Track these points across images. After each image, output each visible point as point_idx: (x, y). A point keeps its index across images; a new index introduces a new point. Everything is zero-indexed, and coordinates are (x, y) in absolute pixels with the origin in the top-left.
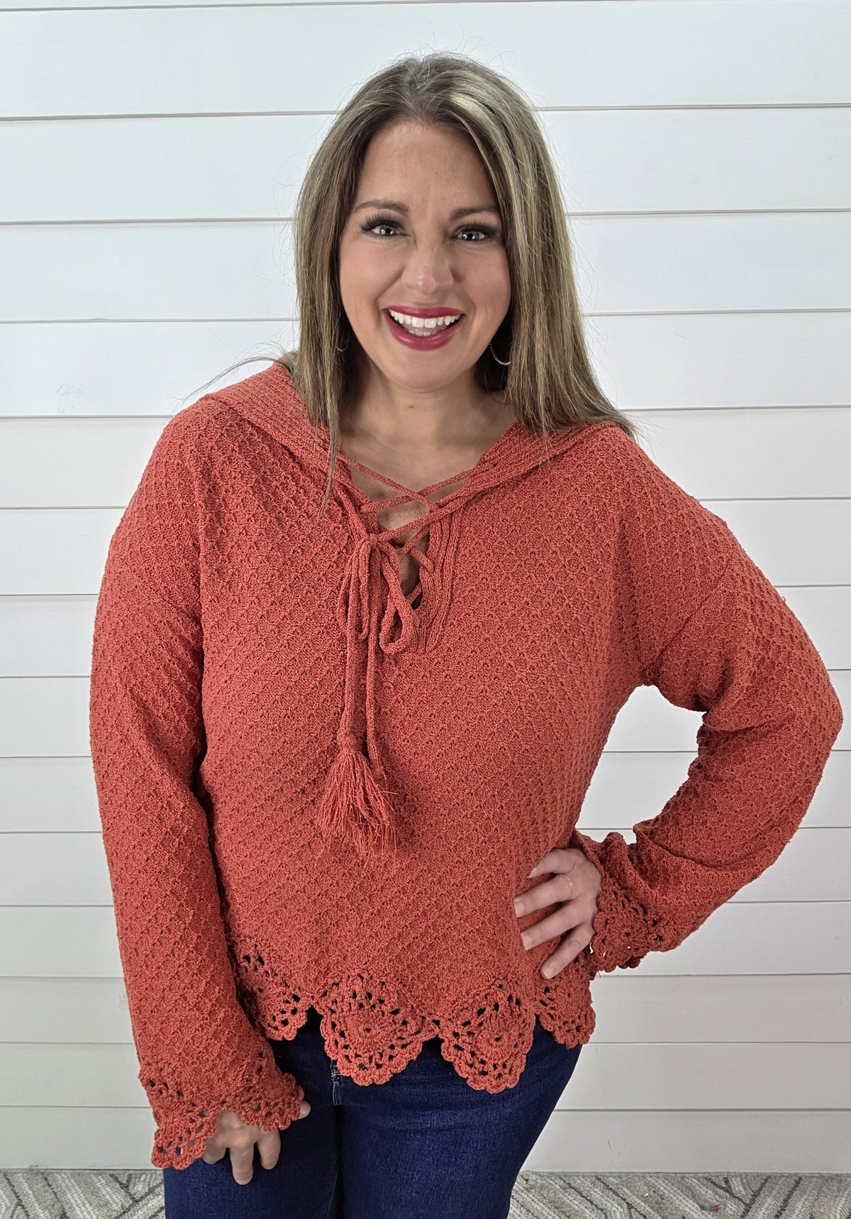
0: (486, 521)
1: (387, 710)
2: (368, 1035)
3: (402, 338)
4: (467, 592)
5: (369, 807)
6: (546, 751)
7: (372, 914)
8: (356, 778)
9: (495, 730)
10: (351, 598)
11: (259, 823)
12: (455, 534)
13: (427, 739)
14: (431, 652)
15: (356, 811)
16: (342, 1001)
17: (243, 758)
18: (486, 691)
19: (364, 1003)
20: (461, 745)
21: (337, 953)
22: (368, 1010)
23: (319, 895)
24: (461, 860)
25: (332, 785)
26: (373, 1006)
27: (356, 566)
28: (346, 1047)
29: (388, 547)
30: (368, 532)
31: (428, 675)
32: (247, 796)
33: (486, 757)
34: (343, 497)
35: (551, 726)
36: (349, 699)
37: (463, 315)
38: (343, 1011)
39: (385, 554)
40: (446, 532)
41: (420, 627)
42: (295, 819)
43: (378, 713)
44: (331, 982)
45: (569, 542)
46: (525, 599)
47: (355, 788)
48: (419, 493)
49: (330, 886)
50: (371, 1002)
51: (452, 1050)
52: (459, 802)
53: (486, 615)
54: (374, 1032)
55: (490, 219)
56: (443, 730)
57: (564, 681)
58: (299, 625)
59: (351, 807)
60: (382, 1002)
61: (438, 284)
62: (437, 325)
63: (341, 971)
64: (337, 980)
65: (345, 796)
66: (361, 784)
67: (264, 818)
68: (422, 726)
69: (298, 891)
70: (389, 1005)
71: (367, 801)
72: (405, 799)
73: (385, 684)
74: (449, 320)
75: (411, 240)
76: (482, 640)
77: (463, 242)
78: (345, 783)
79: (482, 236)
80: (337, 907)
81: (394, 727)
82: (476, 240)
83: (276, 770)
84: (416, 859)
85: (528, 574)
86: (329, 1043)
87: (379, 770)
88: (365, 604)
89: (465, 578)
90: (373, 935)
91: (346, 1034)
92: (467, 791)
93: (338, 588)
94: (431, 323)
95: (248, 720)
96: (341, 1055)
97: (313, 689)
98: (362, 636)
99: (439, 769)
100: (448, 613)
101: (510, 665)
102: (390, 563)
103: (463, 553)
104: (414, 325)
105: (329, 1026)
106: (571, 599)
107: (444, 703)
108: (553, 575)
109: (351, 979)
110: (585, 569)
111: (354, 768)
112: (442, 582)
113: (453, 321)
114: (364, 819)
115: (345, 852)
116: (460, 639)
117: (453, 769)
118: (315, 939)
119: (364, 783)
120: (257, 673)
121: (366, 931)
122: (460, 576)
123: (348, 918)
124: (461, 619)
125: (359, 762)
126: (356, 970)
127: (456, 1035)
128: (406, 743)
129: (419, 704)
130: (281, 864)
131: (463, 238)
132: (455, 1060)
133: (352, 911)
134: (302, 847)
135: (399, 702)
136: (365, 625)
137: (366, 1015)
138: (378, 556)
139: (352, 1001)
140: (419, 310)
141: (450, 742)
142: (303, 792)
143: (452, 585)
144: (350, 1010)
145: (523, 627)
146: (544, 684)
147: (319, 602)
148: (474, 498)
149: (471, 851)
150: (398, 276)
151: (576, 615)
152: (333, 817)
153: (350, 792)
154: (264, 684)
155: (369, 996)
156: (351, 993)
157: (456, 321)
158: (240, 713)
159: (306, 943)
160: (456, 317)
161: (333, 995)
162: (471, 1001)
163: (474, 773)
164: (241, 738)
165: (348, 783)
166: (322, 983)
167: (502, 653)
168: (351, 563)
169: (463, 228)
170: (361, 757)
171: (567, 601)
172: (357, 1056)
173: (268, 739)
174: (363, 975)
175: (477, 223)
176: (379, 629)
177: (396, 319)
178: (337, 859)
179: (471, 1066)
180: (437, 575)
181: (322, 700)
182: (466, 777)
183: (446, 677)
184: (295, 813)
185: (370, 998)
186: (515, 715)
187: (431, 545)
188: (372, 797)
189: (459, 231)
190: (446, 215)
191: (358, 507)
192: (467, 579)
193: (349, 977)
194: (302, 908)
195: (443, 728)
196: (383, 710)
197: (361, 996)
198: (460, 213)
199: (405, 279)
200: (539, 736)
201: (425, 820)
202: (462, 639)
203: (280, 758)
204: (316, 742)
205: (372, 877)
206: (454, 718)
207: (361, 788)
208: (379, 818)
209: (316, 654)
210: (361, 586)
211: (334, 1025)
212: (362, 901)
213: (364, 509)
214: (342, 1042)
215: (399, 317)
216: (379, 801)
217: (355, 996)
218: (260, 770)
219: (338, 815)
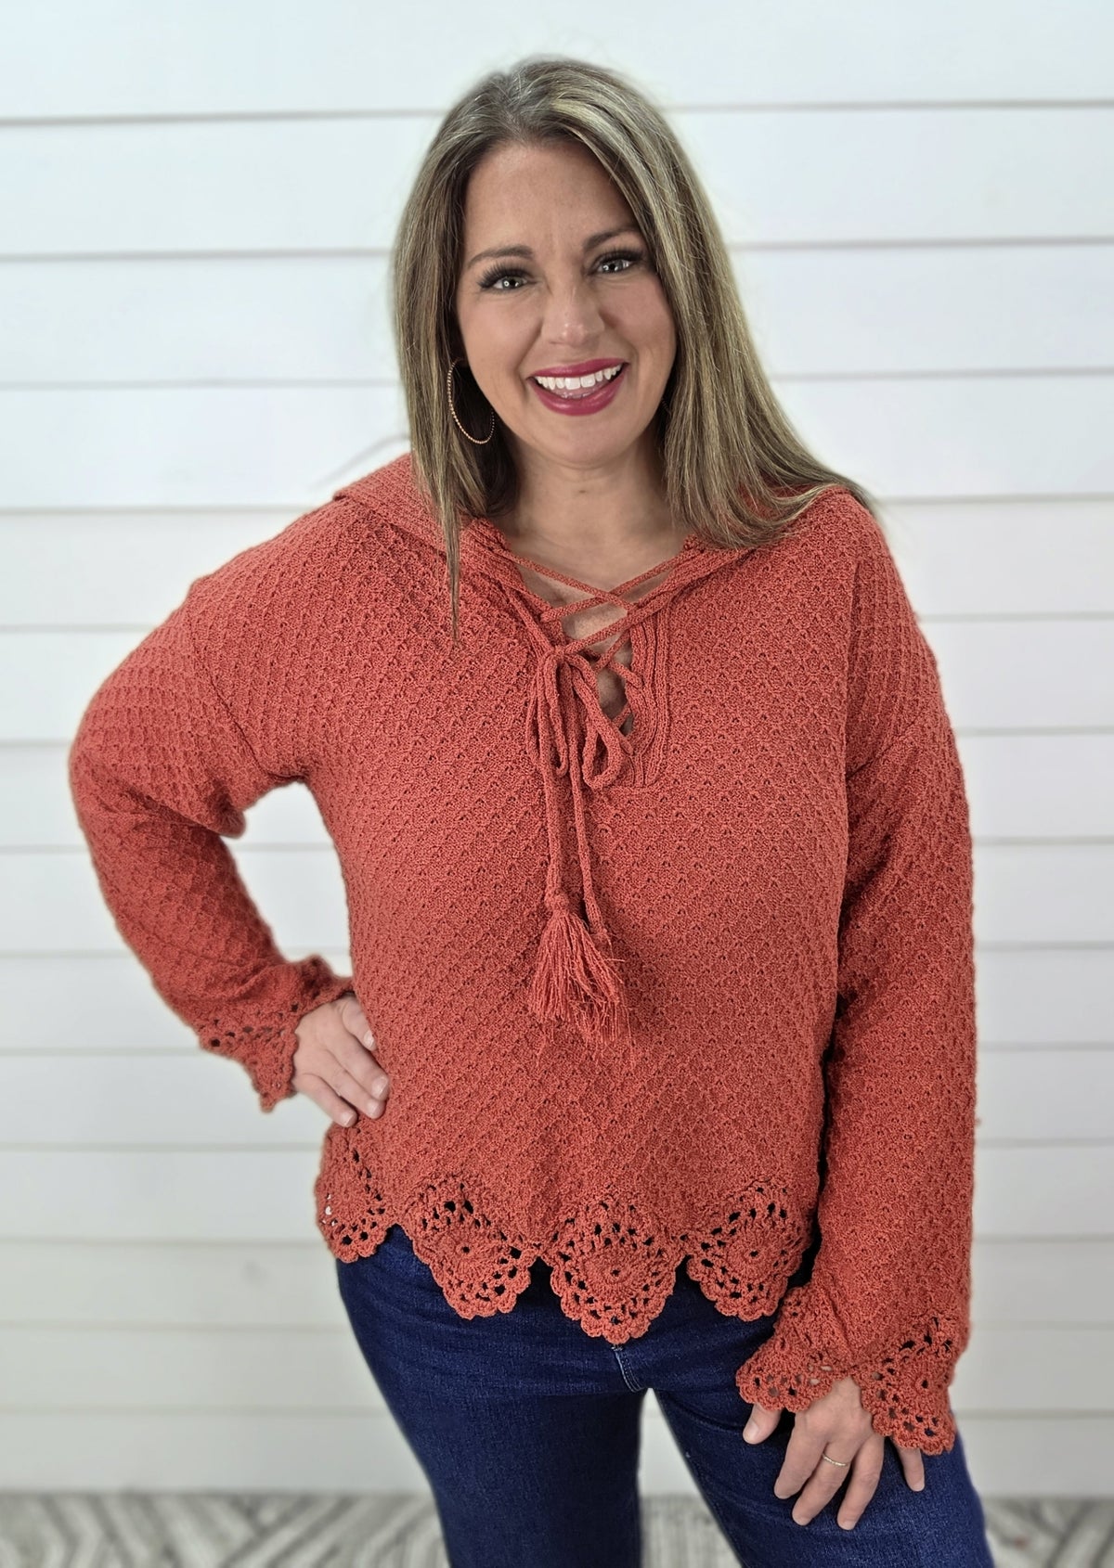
0: (700, 620)
1: (607, 858)
2: (618, 1278)
3: (557, 405)
4: (689, 708)
5: (592, 980)
6: (811, 897)
7: (612, 1121)
8: (571, 946)
9: (748, 880)
10: (540, 726)
11: (459, 1017)
12: (663, 638)
13: (663, 893)
14: (652, 784)
15: (575, 987)
16: (582, 1240)
17: (429, 934)
18: (730, 832)
19: (612, 1236)
20: (707, 899)
21: (569, 1179)
22: (617, 1246)
23: (545, 1102)
24: (715, 1038)
25: (544, 958)
26: (623, 1240)
27: (543, 688)
28: (590, 1301)
29: (578, 660)
30: (553, 644)
31: (654, 814)
32: (442, 981)
33: (740, 914)
34: (518, 605)
35: (813, 866)
36: (555, 849)
37: (625, 365)
38: (583, 1253)
39: (576, 668)
40: (651, 638)
41: (634, 754)
42: (504, 1007)
43: (595, 862)
44: (563, 1219)
45: (804, 637)
46: (761, 712)
47: (572, 959)
48: (611, 593)
49: (559, 1088)
50: (620, 1235)
51: (700, 1267)
52: (709, 968)
53: (717, 736)
54: (623, 1274)
55: (630, 241)
56: (682, 882)
57: (820, 808)
58: (479, 761)
59: (569, 982)
60: (632, 1232)
61: (586, 332)
62: (597, 382)
63: (576, 1203)
64: (571, 1216)
65: (560, 968)
66: (579, 951)
67: (464, 1008)
68: (654, 878)
69: (518, 1099)
70: (643, 1234)
71: (589, 974)
72: (641, 970)
73: (600, 826)
74: (609, 373)
75: (543, 286)
76: (715, 768)
77: (604, 276)
78: (560, 953)
79: (627, 264)
80: (569, 1117)
81: (619, 879)
82: (619, 271)
83: (474, 943)
84: (661, 1043)
85: (760, 681)
86: (568, 1300)
87: (602, 933)
88: (559, 732)
89: (683, 692)
90: (616, 1149)
91: (587, 1284)
92: (718, 954)
93: (524, 714)
94: (588, 381)
95: (432, 881)
96: (585, 1312)
97: (510, 833)
98: (561, 771)
99: (681, 929)
100: (668, 736)
101: (754, 797)
102: (584, 679)
103: (676, 661)
104: (569, 388)
105: (563, 1278)
106: (816, 707)
107: (679, 849)
108: (791, 680)
109: (590, 1211)
110: (828, 669)
111: (568, 932)
112: (655, 698)
113: (614, 374)
114: (587, 997)
115: (573, 1043)
116: (687, 768)
117: (699, 929)
118: (541, 1164)
119: (583, 951)
120: (435, 823)
121: (606, 1145)
122: (677, 689)
123: (581, 1131)
124: (686, 743)
125: (574, 927)
126: (597, 1198)
127: (705, 1246)
128: (636, 899)
129: (647, 849)
130: (494, 1066)
131: (604, 271)
132: (703, 1279)
133: (587, 1120)
134: (518, 1041)
135: (622, 849)
136: (563, 757)
137: (614, 1254)
138: (567, 672)
139: (595, 1238)
140: (570, 368)
141: (692, 896)
142: (512, 970)
143: (669, 702)
144: (593, 1250)
145: (763, 748)
146: (798, 816)
147: (501, 733)
148: (682, 593)
149: (726, 1026)
150: (537, 332)
151: (824, 726)
152: (548, 998)
153: (566, 963)
154: (447, 832)
155: (617, 1227)
156: (593, 1228)
157: (618, 373)
158: (420, 874)
159: (529, 1172)
160: (618, 368)
161: (567, 1237)
162: (723, 1204)
163: (726, 933)
164: (423, 906)
165: (562, 953)
166: (552, 1223)
167: (742, 782)
168: (535, 684)
169: (602, 259)
170: (575, 918)
171: (811, 710)
172: (607, 1308)
173: (460, 902)
174: (605, 1202)
175: (617, 249)
176: (581, 762)
177: (545, 386)
178: (563, 1053)
179: (721, 1285)
180: (648, 691)
181: (523, 848)
182: (716, 938)
183: (677, 816)
184: (503, 998)
185: (618, 1231)
186: (770, 858)
187: (635, 655)
188: (594, 968)
189: (598, 263)
190: (579, 248)
191: (537, 617)
192: (686, 692)
193: (588, 1208)
194: (522, 1124)
195: (681, 879)
196: (602, 858)
197: (608, 1230)
198: (594, 241)
199: (547, 334)
200: (800, 881)
201: (669, 993)
202: (691, 768)
203: (479, 926)
204: (522, 900)
205: (609, 1073)
206: (695, 866)
207: (579, 957)
208: (606, 994)
209: (507, 794)
210: (551, 711)
211: (568, 1276)
212: (599, 1106)
213: (545, 617)
214: (583, 1295)
215: (548, 382)
216: (603, 972)
217: (598, 1230)
218: (453, 946)
219: (554, 994)
